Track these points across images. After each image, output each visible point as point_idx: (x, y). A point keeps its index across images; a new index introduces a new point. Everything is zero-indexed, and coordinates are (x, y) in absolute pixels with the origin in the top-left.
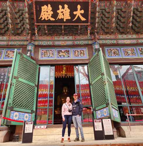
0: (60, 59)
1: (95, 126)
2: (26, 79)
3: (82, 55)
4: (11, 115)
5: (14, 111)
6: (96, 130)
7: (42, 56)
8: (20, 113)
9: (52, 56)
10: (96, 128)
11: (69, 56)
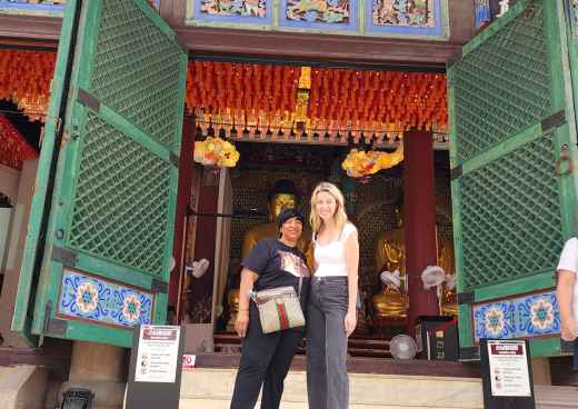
0: (302, 30)
1: (493, 375)
2: (134, 119)
3: (416, 18)
4: (63, 291)
5: (80, 271)
6: (496, 392)
7: (204, 8)
8: (106, 285)
9: (256, 9)
10: (498, 386)
11: (346, 20)
